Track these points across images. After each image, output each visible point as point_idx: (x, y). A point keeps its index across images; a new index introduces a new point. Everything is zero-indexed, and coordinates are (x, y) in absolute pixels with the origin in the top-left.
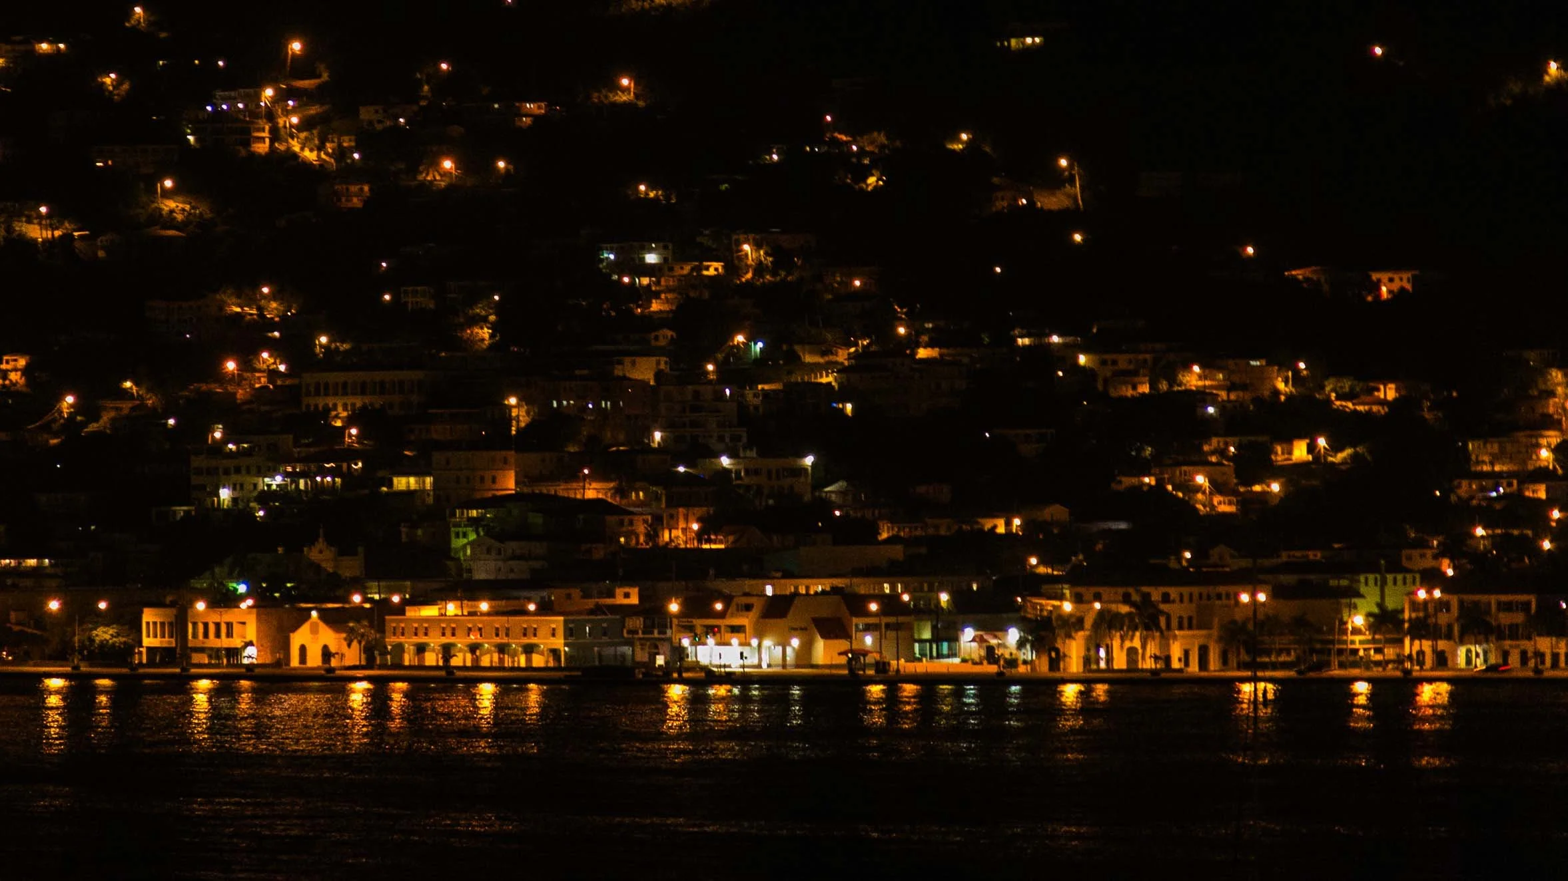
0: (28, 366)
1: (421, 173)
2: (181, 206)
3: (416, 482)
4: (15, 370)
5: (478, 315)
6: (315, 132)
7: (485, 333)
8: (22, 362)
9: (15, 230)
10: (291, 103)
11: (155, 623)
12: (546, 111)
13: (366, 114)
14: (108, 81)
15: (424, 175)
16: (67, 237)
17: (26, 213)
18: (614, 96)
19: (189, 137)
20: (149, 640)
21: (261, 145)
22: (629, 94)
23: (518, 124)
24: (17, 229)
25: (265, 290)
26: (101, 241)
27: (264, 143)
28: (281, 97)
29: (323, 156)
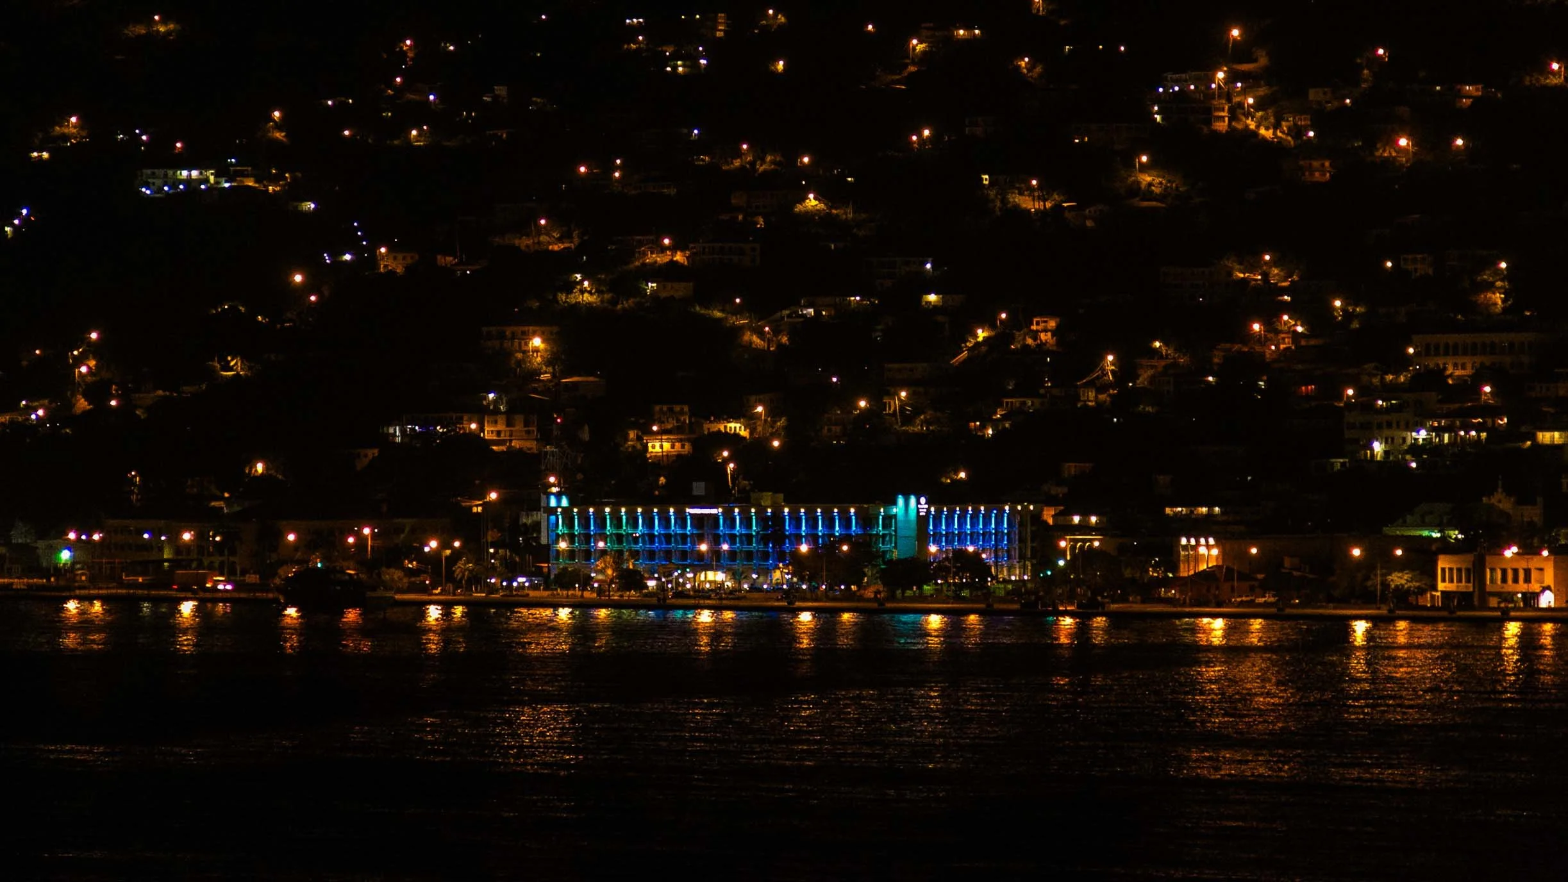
0: (1058, 327)
1: (1378, 150)
2: (1158, 180)
3: (1561, 437)
4: (1045, 331)
5: (1485, 280)
6: (1270, 111)
7: (1498, 297)
8: (1052, 324)
9: (1010, 202)
10: (1239, 85)
11: (1451, 570)
12: (1482, 92)
13: (1314, 95)
14: (1023, 64)
15: (1381, 151)
16: (1057, 207)
17: (1018, 185)
18: (1546, 79)
19: (1156, 116)
20: (1444, 584)
21: (1222, 124)
22: (1560, 77)
23: (1458, 105)
24: (1011, 200)
25: (1267, 257)
26: (1090, 212)
27: (1224, 121)
28: (1232, 78)
29: (1279, 134)
